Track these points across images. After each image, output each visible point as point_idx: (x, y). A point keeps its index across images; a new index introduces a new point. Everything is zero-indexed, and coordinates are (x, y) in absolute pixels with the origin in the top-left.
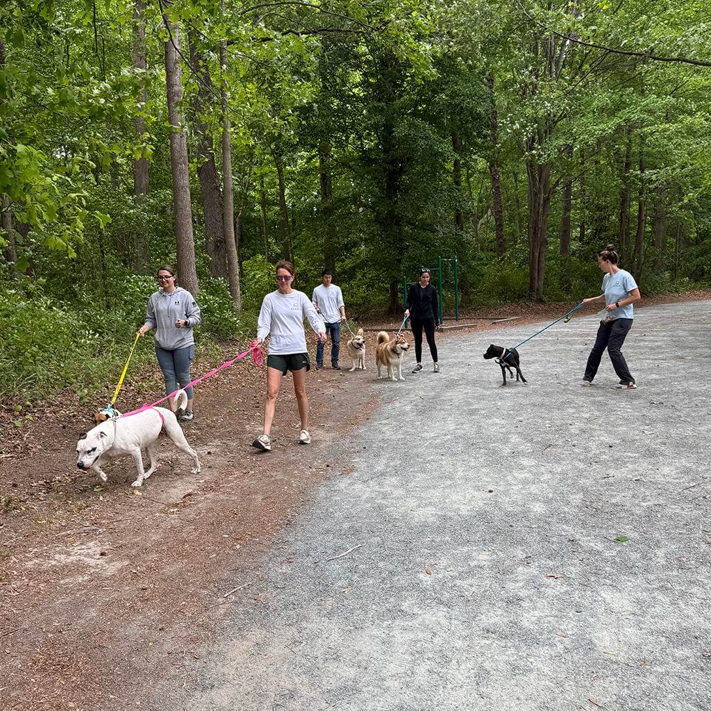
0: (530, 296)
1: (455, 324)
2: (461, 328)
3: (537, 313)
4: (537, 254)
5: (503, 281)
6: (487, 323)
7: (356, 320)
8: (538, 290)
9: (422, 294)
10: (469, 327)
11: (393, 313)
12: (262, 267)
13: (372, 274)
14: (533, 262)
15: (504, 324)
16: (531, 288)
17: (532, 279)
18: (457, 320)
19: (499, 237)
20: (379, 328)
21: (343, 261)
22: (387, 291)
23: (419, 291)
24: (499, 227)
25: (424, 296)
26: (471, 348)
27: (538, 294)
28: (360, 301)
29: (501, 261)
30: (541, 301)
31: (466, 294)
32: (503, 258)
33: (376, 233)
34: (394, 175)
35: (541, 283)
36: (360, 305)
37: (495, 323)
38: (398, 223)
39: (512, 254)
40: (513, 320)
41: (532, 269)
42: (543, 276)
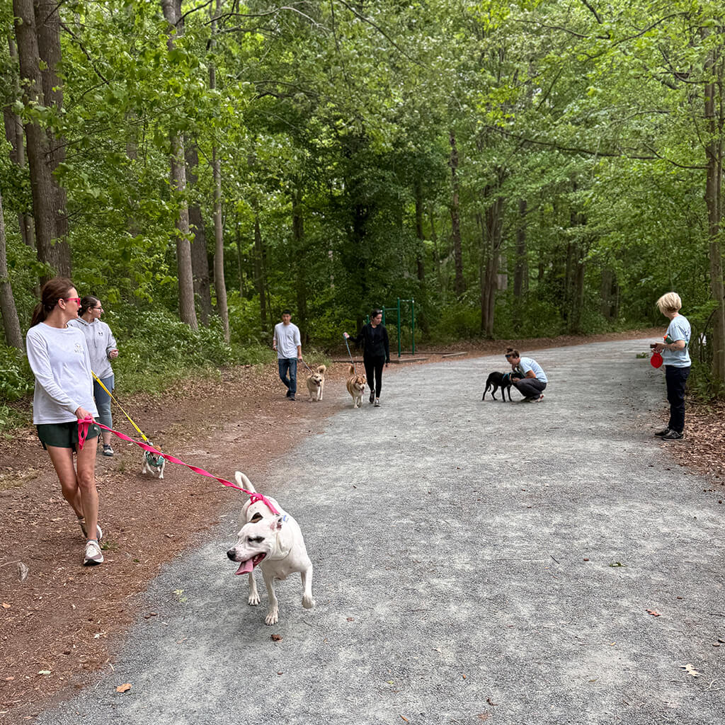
0: (481, 334)
1: (411, 358)
2: (414, 361)
3: (485, 349)
4: (488, 296)
5: (459, 320)
6: (438, 357)
7: (326, 352)
8: (488, 328)
9: (373, 333)
10: (421, 360)
11: (359, 348)
12: (237, 302)
13: (339, 310)
14: (485, 304)
15: (452, 358)
16: (483, 326)
17: (484, 318)
18: (413, 354)
19: (459, 277)
20: (346, 360)
21: (314, 300)
22: (354, 327)
23: (371, 331)
24: (459, 268)
25: (376, 335)
26: (417, 375)
27: (488, 332)
28: (329, 336)
29: (460, 300)
30: (490, 339)
31: (425, 331)
32: (462, 298)
33: (342, 275)
34: (360, 221)
35: (492, 322)
36: (329, 340)
37: (444, 357)
38: (363, 266)
39: (469, 294)
40: (460, 355)
41: (484, 309)
42: (493, 315)
